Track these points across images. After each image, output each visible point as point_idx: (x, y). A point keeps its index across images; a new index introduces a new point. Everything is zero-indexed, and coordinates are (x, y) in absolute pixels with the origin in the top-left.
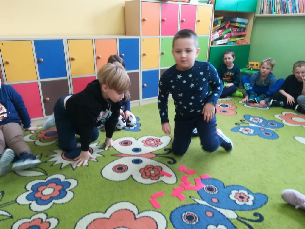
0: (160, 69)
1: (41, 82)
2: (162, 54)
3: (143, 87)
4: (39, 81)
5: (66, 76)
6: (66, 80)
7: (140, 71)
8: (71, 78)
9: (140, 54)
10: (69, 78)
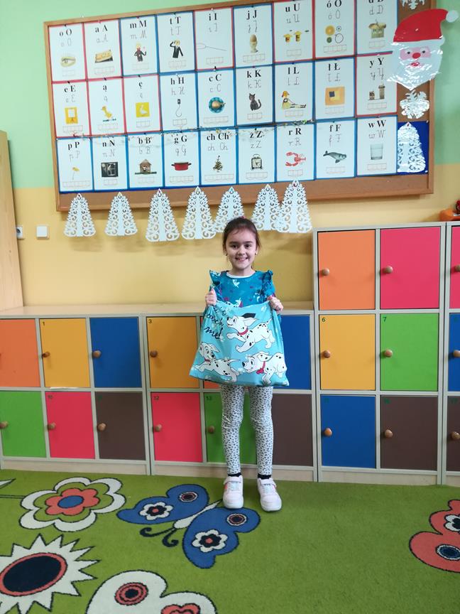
0: (378, 394)
1: (96, 393)
2: (384, 355)
3: (323, 434)
4: (93, 390)
5: (140, 386)
6: (140, 394)
7: (315, 393)
8: (150, 390)
9: (314, 352)
10: (145, 390)
